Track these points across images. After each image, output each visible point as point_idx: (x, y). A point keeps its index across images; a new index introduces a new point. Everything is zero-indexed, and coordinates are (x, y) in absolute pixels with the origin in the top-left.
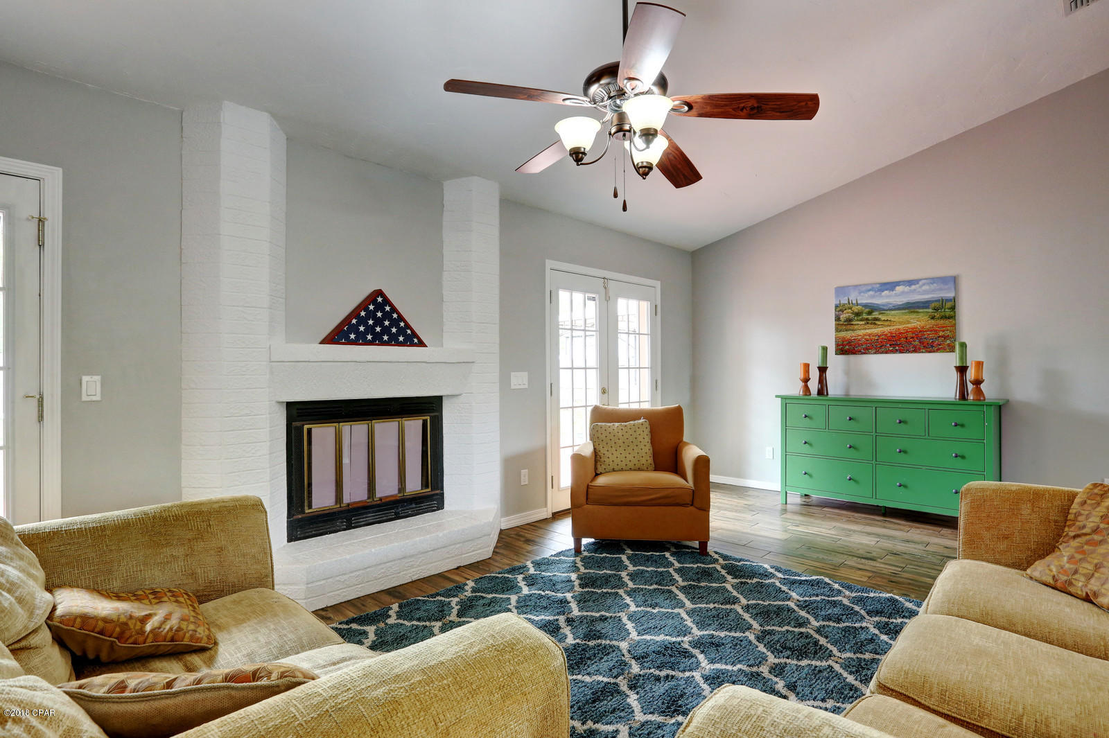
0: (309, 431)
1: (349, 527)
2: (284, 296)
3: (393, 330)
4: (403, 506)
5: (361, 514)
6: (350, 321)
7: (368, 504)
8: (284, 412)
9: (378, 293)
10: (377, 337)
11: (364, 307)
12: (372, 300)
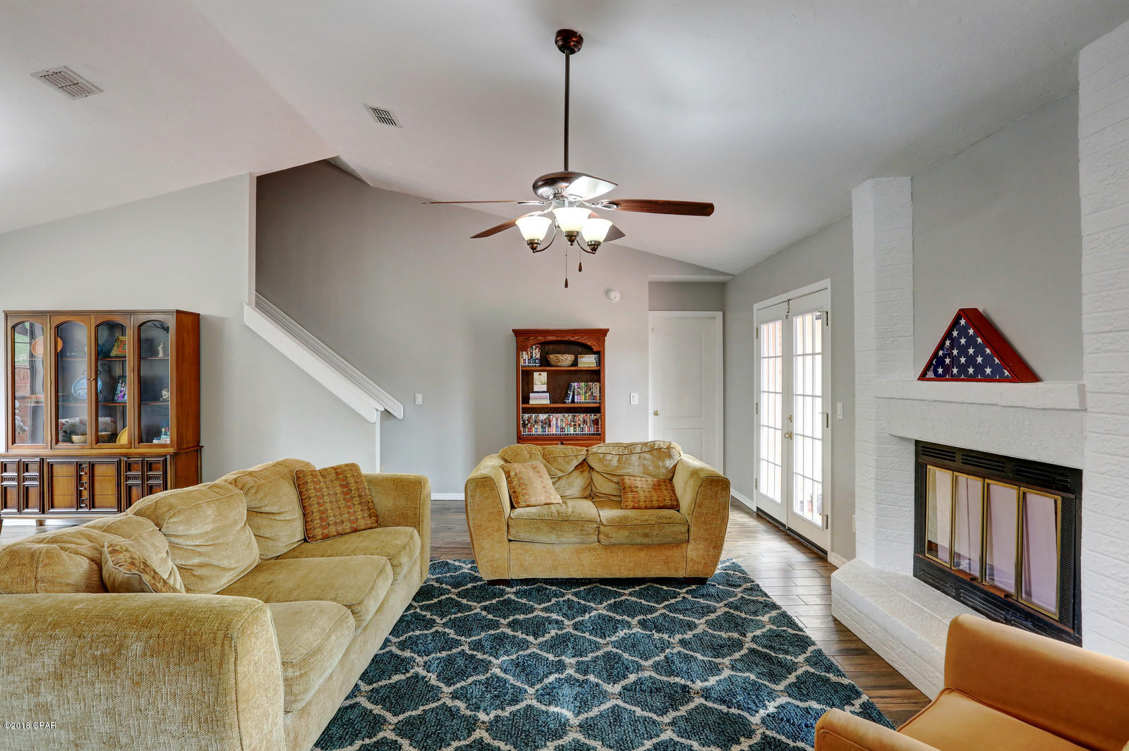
0: (933, 473)
1: (957, 598)
3: (979, 360)
4: (1014, 614)
5: (970, 591)
6: (936, 353)
7: (975, 583)
8: (912, 448)
9: (962, 313)
10: (963, 369)
11: (948, 335)
12: (955, 323)
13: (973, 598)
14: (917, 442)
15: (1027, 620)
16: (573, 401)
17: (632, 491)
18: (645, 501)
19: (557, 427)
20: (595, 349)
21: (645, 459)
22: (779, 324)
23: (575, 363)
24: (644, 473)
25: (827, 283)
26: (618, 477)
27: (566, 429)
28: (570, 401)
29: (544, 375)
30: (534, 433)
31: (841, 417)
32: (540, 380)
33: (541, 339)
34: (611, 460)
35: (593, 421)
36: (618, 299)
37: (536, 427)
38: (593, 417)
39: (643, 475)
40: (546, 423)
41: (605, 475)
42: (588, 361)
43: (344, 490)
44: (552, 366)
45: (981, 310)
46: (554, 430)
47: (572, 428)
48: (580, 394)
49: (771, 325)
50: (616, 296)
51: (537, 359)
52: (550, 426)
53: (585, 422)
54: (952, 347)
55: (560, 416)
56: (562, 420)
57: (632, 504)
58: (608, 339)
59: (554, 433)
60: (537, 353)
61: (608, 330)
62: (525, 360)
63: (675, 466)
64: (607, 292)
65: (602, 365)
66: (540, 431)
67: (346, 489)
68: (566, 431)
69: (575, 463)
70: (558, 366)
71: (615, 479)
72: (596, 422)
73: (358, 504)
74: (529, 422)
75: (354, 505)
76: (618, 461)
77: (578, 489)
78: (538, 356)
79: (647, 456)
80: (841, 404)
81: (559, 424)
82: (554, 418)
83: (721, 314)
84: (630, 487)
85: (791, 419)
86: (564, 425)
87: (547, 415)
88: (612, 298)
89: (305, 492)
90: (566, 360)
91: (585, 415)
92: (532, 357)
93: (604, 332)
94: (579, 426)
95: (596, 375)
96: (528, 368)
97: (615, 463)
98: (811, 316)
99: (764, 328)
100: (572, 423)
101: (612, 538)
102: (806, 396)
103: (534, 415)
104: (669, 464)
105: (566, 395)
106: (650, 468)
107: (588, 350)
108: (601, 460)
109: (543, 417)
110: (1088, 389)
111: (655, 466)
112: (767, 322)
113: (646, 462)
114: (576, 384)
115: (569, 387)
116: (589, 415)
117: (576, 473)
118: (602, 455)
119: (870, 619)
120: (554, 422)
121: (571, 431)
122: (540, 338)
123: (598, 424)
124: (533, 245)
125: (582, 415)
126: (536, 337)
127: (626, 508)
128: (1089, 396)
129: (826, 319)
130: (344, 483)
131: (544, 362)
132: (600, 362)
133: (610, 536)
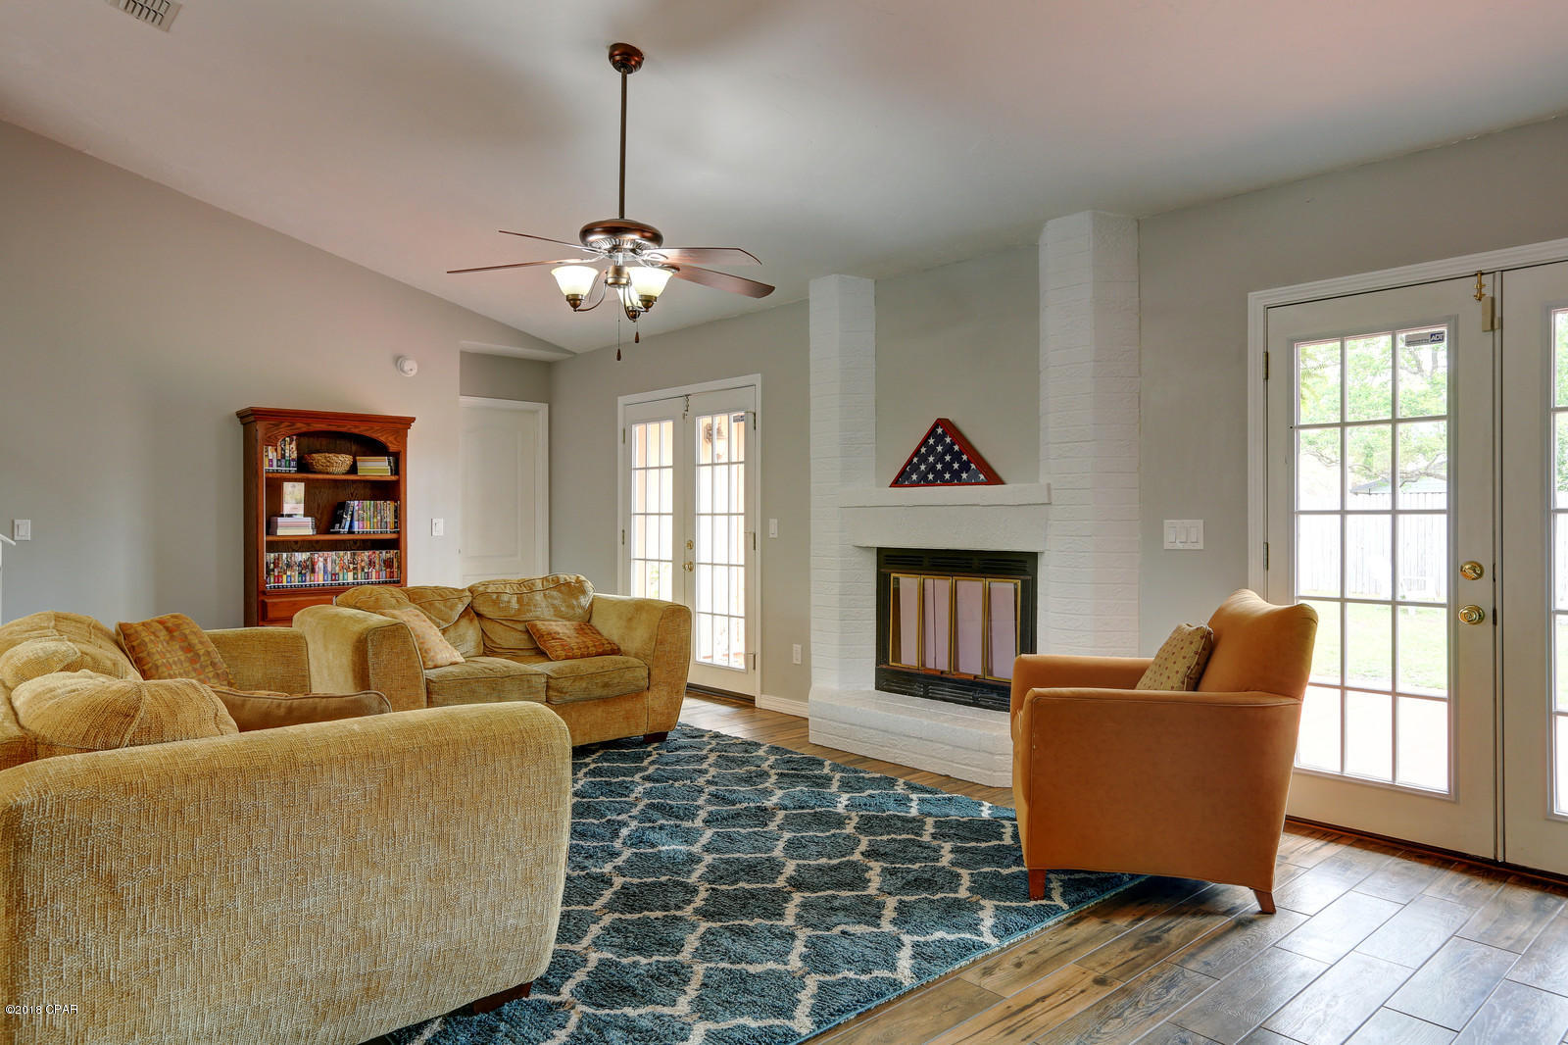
0: (897, 580)
1: (926, 696)
2: (874, 441)
3: (956, 466)
4: (982, 692)
5: (938, 685)
6: (911, 460)
7: (944, 676)
8: (873, 558)
9: (939, 423)
10: (939, 476)
11: (924, 442)
12: (932, 432)
13: (942, 691)
14: (880, 550)
15: (992, 693)
16: (351, 532)
17: (553, 639)
18: (580, 648)
19: (325, 572)
20: (392, 448)
21: (552, 597)
22: (668, 427)
23: (353, 469)
24: (555, 615)
25: (757, 379)
26: (523, 624)
27: (341, 576)
28: (346, 530)
29: (301, 486)
30: (285, 584)
31: (776, 536)
32: (293, 495)
33: (301, 427)
34: (509, 602)
35: (385, 562)
36: (414, 372)
37: (289, 573)
38: (385, 555)
39: (553, 618)
40: (306, 567)
41: (503, 622)
42: (376, 468)
43: (189, 655)
44: (315, 472)
45: (951, 420)
46: (321, 578)
47: (351, 574)
48: (365, 518)
49: (653, 427)
50: (411, 366)
51: (293, 460)
52: (313, 571)
53: (371, 563)
54: (928, 453)
55: (333, 555)
56: (334, 562)
57: (563, 653)
58: (412, 433)
59: (321, 582)
60: (291, 450)
61: (413, 420)
62: (271, 460)
63: (591, 605)
64: (398, 360)
65: (402, 473)
66: (296, 581)
67: (192, 654)
68: (341, 578)
69: (461, 608)
70: (331, 474)
71: (520, 627)
72: (388, 564)
73: (213, 677)
74: (276, 565)
75: (209, 679)
76: (518, 601)
77: (473, 643)
78: (295, 455)
79: (555, 593)
80: (776, 521)
81: (329, 569)
82: (320, 558)
83: (545, 407)
84: (549, 634)
85: (691, 545)
86: (337, 568)
87: (308, 554)
88: (406, 368)
89: (148, 659)
90: (340, 462)
91: (371, 552)
92: (283, 456)
93: (407, 422)
94: (363, 570)
95: (389, 491)
96: (278, 475)
97: (515, 605)
98: (727, 417)
99: (638, 430)
100: (351, 566)
101: (566, 693)
102: (716, 514)
103: (285, 555)
104: (585, 601)
105: (339, 519)
106: (563, 609)
107: (376, 449)
108: (496, 603)
109: (301, 557)
110: (1052, 487)
111: (568, 607)
112: (646, 421)
113: (555, 602)
114: (356, 502)
115: (342, 506)
116: (378, 552)
117: (464, 622)
118: (494, 596)
119: (864, 727)
120: (320, 565)
121: (350, 578)
122: (299, 425)
123: (391, 567)
124: (574, 301)
125: (367, 553)
126: (293, 424)
127: (557, 658)
128: (1053, 492)
129: (751, 423)
130: (185, 644)
131: (303, 466)
132: (398, 467)
133: (565, 690)
